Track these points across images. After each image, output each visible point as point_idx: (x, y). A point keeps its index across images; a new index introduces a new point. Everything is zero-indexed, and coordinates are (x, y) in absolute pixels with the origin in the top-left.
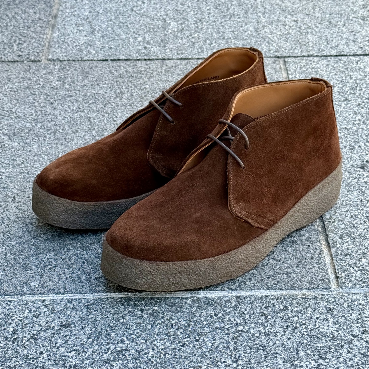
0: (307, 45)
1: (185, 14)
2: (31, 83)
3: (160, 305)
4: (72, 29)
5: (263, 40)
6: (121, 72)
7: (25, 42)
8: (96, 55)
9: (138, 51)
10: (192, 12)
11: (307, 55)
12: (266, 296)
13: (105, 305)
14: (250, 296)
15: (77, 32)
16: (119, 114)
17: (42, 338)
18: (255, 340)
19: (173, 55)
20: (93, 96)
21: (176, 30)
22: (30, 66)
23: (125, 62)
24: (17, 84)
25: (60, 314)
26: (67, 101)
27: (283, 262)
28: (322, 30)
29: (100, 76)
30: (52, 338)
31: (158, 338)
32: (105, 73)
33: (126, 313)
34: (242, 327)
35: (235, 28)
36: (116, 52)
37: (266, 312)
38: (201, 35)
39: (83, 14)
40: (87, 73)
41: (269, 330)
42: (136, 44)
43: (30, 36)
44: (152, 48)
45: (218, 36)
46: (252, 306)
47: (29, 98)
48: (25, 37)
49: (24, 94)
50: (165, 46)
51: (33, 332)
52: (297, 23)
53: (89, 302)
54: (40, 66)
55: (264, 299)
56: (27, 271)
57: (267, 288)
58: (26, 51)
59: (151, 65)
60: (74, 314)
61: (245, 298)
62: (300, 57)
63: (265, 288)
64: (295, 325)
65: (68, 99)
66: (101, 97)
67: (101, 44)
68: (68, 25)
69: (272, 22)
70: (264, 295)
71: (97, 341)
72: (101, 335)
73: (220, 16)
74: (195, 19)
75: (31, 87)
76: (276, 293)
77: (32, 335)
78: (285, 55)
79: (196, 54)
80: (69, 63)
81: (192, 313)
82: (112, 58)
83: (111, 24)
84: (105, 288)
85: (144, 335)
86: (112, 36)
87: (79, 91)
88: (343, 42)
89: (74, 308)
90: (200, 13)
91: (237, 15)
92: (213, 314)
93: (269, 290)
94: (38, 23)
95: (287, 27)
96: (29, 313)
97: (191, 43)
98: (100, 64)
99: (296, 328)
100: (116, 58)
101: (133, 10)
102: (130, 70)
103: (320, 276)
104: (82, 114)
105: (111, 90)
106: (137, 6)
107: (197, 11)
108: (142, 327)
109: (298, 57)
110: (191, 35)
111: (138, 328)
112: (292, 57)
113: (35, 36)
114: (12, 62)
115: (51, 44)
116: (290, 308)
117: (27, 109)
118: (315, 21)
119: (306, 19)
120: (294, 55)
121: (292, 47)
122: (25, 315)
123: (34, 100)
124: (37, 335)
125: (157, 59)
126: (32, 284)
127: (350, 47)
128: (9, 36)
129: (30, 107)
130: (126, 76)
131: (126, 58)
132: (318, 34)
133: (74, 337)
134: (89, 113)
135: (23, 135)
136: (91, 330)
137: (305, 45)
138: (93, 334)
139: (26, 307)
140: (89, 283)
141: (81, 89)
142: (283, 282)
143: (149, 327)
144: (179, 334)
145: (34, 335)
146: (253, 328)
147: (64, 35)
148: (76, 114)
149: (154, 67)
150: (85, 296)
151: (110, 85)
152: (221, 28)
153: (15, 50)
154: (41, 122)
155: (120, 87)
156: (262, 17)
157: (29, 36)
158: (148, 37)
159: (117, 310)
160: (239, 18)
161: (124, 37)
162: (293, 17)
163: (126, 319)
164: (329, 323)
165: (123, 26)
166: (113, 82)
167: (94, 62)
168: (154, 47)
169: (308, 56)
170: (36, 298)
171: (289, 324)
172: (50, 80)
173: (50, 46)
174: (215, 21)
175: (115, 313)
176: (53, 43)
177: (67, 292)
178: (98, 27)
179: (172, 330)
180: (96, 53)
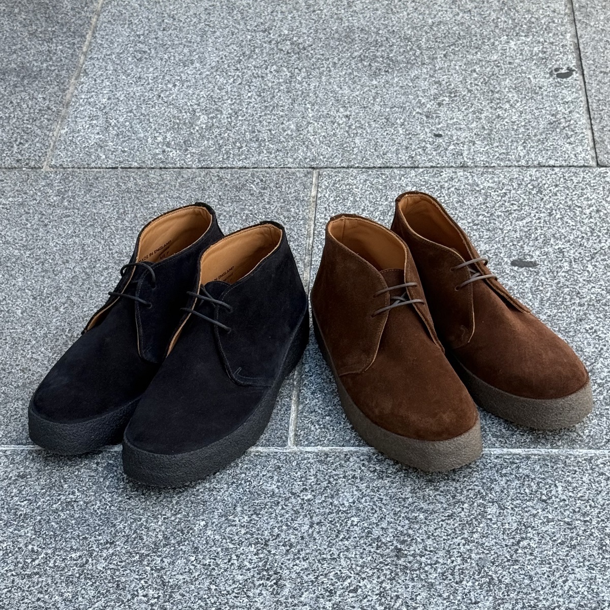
0: (351, 152)
1: (220, 104)
3: (115, 459)
4: (84, 123)
5: (302, 144)
6: (129, 185)
7: (27, 141)
8: (106, 161)
9: (155, 156)
10: (229, 101)
11: (346, 166)
15: (89, 128)
16: (117, 240)
18: (198, 496)
21: (204, 126)
24: (10, 199)
26: (63, 222)
28: (375, 130)
30: (8, 488)
32: (111, 185)
35: (274, 125)
36: (128, 157)
38: (231, 135)
39: (100, 102)
44: (171, 152)
45: (251, 137)
48: (28, 133)
49: (17, 212)
50: (187, 150)
52: (349, 119)
54: (40, 174)
58: (27, 154)
62: (338, 168)
64: (240, 482)
69: (320, 117)
71: (50, 491)
72: (54, 486)
73: (260, 108)
74: (230, 111)
78: (322, 165)
80: (73, 171)
82: (123, 166)
83: (130, 116)
85: (94, 488)
88: (394, 149)
90: (238, 101)
91: (282, 106)
94: (45, 114)
95: (335, 125)
97: (217, 146)
99: (241, 484)
100: (127, 166)
101: (160, 96)
102: (140, 182)
104: (77, 240)
106: (166, 91)
107: (235, 99)
109: (335, 168)
110: (221, 135)
112: (329, 167)
113: (40, 133)
114: (9, 168)
116: (240, 465)
118: (371, 117)
119: (361, 114)
120: (332, 165)
121: (333, 155)
123: (27, 220)
127: (400, 156)
128: (11, 132)
129: (21, 230)
131: (138, 166)
132: (368, 136)
134: (85, 239)
135: (9, 264)
137: (348, 152)
141: (81, 207)
143: (101, 480)
147: (74, 131)
148: (70, 240)
151: (114, 202)
152: (258, 124)
153: (14, 152)
154: (30, 249)
156: (309, 110)
157: (32, 133)
158: (169, 137)
160: (283, 111)
161: (142, 135)
162: (346, 110)
164: (273, 480)
165: (144, 120)
166: (118, 198)
168: (174, 152)
171: (235, 481)
172: (48, 195)
173: (55, 147)
174: (253, 115)
178: (115, 121)
179: (122, 483)
180: (106, 158)
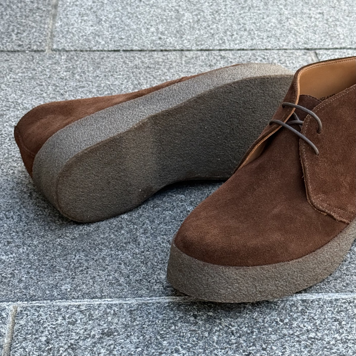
13: (151, 311)
17: (82, 348)
25: (100, 321)
30: (93, 348)
31: (218, 347)
33: (177, 319)
51: (70, 341)
52: (323, 15)
53: (132, 307)
60: (116, 320)
71: (147, 350)
81: (253, 318)
85: (201, 344)
89: (115, 314)
96: (63, 320)
108: (198, 335)
111: (193, 336)
122: (59, 322)
124: (76, 345)
126: (63, 288)
136: (138, 339)
137: (335, 37)
139: (59, 313)
143: (206, 334)
144: (242, 342)
145: (72, 344)
150: (126, 300)
159: (166, 316)
162: (317, 10)
163: (178, 326)
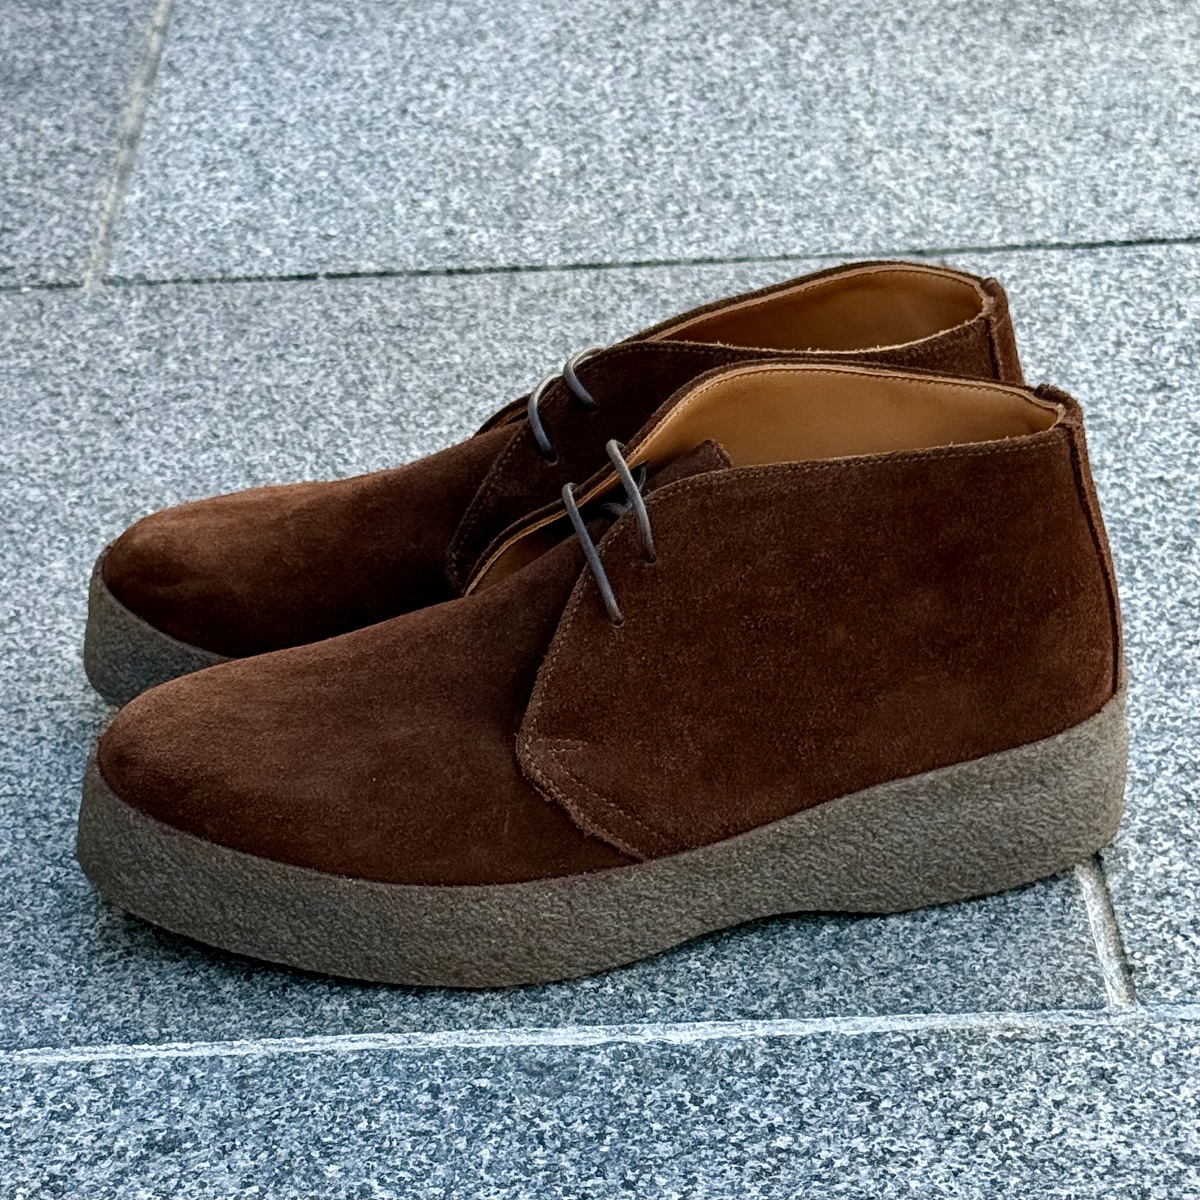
0: (1025, 210)
1: (590, 121)
2: (45, 357)
3: (497, 1073)
4: (190, 177)
5: (866, 198)
6: (363, 314)
7: (23, 224)
8: (276, 261)
9: (424, 245)
10: (616, 114)
11: (1022, 244)
12: (875, 1036)
13: (303, 1077)
14: (818, 1037)
15: (206, 189)
16: (357, 451)
17: (83, 1187)
18: (834, 1181)
19: (546, 255)
20: (265, 393)
21: (557, 171)
22: (41, 304)
23: (377, 281)
25: (145, 1108)
26: (173, 413)
27: (936, 924)
28: (1079, 159)
29: (287, 327)
30: (116, 1186)
31: (492, 1181)
32: (304, 318)
33: (380, 1099)
34: (789, 1139)
35: (768, 159)
36: (345, 248)
37: (874, 1088)
38: (645, 187)
39: (229, 129)
40: (241, 321)
41: (886, 1145)
42: (416, 222)
43: (43, 205)
44: (471, 232)
45: (707, 190)
46: (826, 1068)
47: (37, 408)
48: (24, 207)
49: (21, 393)
50: (519, 227)
51: (49, 1168)
52: (990, 138)
53: (247, 1067)
54: (76, 301)
55: (868, 1046)
56: (30, 972)
57: (876, 1008)
58: (29, 255)
59: (468, 290)
60: (194, 1107)
61: (799, 1043)
62: (997, 249)
63: (871, 1009)
64: (976, 1129)
65: (176, 406)
66: (292, 397)
67: (293, 224)
68: (175, 165)
69: (899, 138)
70: (867, 1031)
72: (290, 1173)
73: (714, 125)
74: (626, 136)
75: (46, 370)
76: (909, 1026)
77: (46, 1178)
78: (947, 244)
79: (629, 249)
80: (179, 289)
81: (610, 1094)
82: (331, 270)
83: (328, 158)
84: (303, 1019)
86: (333, 197)
87: (215, 379)
88: (1154, 197)
89: (193, 1088)
90: (642, 113)
91: (776, 118)
92: (688, 1096)
93: (885, 1014)
94: (69, 162)
95: (953, 153)
96: (35, 1106)
97: (610, 214)
98: (290, 291)
99: (981, 1136)
100: (346, 271)
101: (405, 111)
102: (396, 306)
103: (1068, 966)
104: (226, 455)
105: (327, 375)
106: (421, 99)
107: (632, 108)
108: (434, 1146)
109: (990, 250)
110: (612, 188)
111: (421, 1148)
112: (972, 250)
113: (60, 205)
115: (115, 228)
116: (959, 1071)
117: (29, 443)
118: (1054, 132)
119: (1022, 126)
120: (977, 243)
121: (970, 220)
122: (23, 1113)
123: (55, 411)
124: (64, 1179)
125: (490, 270)
126: (47, 1013)
127: (1178, 213)
129: (40, 436)
130: (382, 327)
131: (380, 269)
132: (1062, 172)
133: (195, 1182)
134: (251, 450)
135: (16, 526)
136: (254, 1159)
137: (1016, 210)
138: (261, 1172)
139: (27, 1086)
140: (246, 1005)
141: (221, 374)
142: (935, 988)
143: (461, 1143)
144: (567, 1164)
145: (53, 1177)
146: (828, 1140)
147: (161, 196)
148: (204, 456)
149: (480, 294)
150: (232, 1047)
151: (322, 357)
152: (718, 160)
154: (78, 485)
155: (360, 363)
156: (863, 124)
157: (37, 206)
158: (457, 199)
159: (348, 1090)
160: (783, 128)
161: (374, 198)
162: (973, 120)
163: (377, 1121)
164: (1098, 1117)
165: (372, 165)
166: (333, 348)
167: (267, 283)
168: (481, 231)
169: (1028, 247)
170: (62, 1059)
171: (958, 1125)
172: (112, 348)
173: (112, 235)
174: (696, 141)
175: (338, 1102)
176: (122, 225)
177: (169, 1034)
178: (284, 171)
179: (540, 1151)
180: (275, 253)
